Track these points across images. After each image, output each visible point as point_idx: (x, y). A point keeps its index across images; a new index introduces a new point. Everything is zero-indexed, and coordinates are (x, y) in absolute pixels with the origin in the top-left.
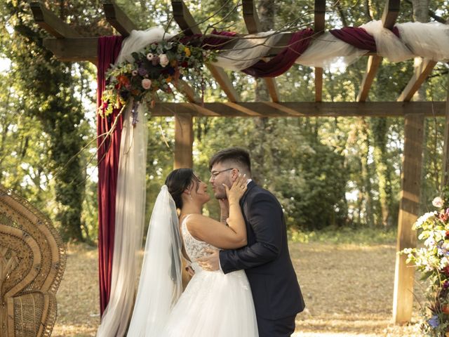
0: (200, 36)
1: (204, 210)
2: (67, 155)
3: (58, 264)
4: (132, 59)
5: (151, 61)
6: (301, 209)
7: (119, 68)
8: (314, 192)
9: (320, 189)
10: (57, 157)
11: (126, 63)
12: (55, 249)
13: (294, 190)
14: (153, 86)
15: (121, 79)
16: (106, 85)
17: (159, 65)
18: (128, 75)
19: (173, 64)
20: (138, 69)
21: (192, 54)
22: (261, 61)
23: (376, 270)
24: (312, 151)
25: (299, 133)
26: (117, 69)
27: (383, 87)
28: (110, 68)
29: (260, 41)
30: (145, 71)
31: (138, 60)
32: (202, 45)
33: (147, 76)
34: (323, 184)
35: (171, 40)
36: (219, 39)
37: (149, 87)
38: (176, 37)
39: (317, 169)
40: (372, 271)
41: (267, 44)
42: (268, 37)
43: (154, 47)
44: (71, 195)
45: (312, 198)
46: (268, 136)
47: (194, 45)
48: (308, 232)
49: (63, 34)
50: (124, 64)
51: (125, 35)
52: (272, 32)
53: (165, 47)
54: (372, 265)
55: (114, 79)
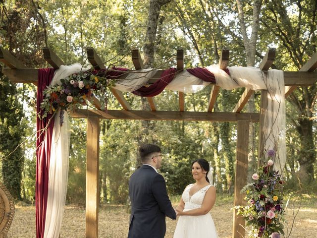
0: (104, 70)
1: (107, 179)
2: (12, 141)
3: (10, 213)
4: (60, 83)
5: (73, 85)
6: (173, 180)
7: (52, 88)
8: (181, 168)
9: (186, 166)
10: (5, 142)
11: (57, 85)
12: (7, 204)
13: (168, 167)
14: (74, 100)
15: (53, 96)
16: (43, 99)
17: (78, 87)
18: (58, 93)
19: (87, 87)
20: (64, 90)
21: (99, 81)
22: (144, 87)
23: (223, 221)
24: (179, 142)
25: (171, 129)
26: (50, 89)
27: (227, 100)
28: (46, 88)
29: (143, 75)
30: (69, 91)
31: (65, 84)
32: (106, 76)
33: (70, 94)
34: (188, 163)
35: (86, 72)
36: (117, 72)
37: (71, 101)
38: (90, 70)
39: (184, 153)
40: (219, 222)
41: (147, 76)
42: (148, 72)
43: (75, 76)
44: (14, 168)
45: (180, 172)
46: (150, 131)
47: (101, 75)
48: (178, 195)
49: (15, 66)
50: (55, 86)
51: (56, 68)
52: (150, 69)
53: (82, 76)
54: (220, 218)
55: (48, 95)
